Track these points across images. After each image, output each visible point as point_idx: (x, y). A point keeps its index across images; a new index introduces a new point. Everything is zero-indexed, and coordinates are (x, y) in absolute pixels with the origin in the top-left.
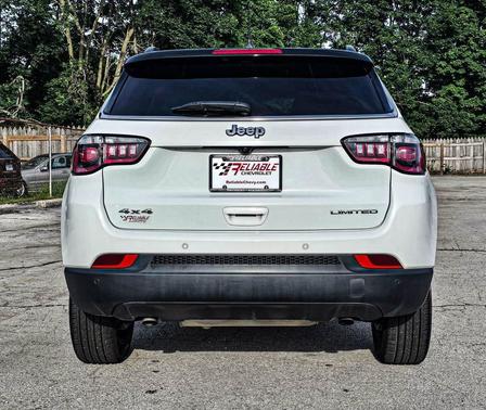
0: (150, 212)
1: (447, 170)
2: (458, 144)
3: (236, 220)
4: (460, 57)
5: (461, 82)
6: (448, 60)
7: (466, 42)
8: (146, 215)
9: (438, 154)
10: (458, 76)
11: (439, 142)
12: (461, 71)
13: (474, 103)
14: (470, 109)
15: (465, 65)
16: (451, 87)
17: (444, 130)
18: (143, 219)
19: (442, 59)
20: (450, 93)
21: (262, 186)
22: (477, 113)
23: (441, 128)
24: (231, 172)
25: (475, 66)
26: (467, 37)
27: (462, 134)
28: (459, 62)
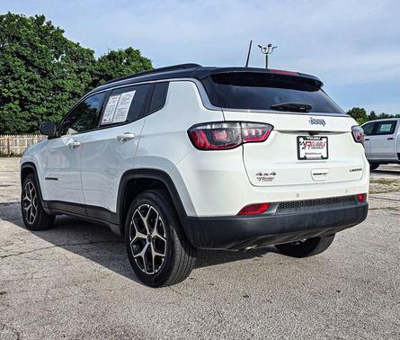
0: (274, 174)
1: (12, 154)
2: (18, 138)
3: (316, 177)
4: (16, 87)
5: (17, 102)
6: (9, 88)
7: (19, 79)
8: (272, 176)
9: (6, 144)
10: (15, 99)
11: (6, 137)
12: (17, 96)
13: (26, 114)
14: (24, 118)
15: (19, 92)
16: (11, 105)
17: (9, 130)
18: (270, 179)
19: (5, 87)
20: (11, 108)
21: (319, 156)
22: (28, 121)
23: (7, 129)
24: (307, 147)
25: (25, 93)
26: (20, 76)
27: (19, 132)
28: (15, 90)
